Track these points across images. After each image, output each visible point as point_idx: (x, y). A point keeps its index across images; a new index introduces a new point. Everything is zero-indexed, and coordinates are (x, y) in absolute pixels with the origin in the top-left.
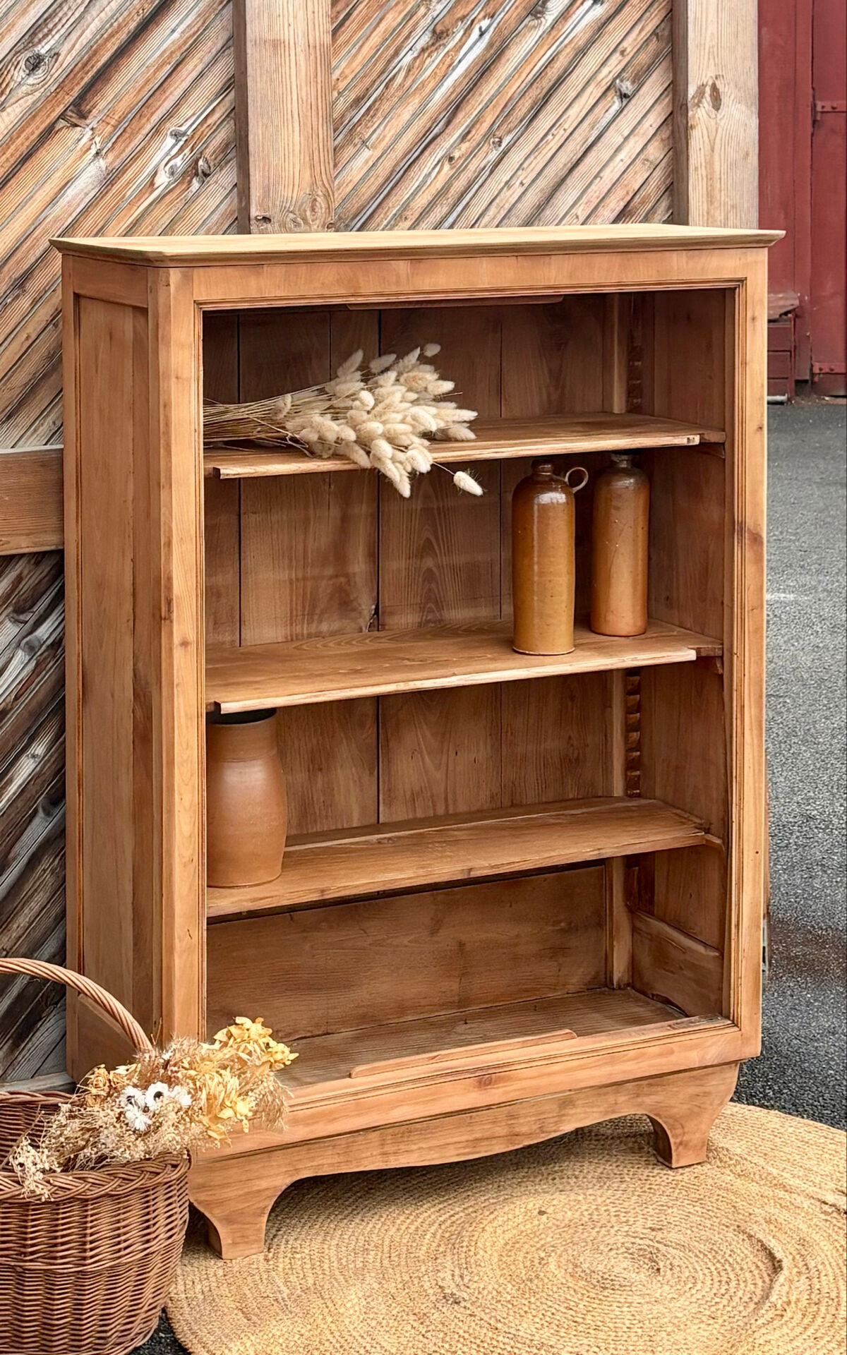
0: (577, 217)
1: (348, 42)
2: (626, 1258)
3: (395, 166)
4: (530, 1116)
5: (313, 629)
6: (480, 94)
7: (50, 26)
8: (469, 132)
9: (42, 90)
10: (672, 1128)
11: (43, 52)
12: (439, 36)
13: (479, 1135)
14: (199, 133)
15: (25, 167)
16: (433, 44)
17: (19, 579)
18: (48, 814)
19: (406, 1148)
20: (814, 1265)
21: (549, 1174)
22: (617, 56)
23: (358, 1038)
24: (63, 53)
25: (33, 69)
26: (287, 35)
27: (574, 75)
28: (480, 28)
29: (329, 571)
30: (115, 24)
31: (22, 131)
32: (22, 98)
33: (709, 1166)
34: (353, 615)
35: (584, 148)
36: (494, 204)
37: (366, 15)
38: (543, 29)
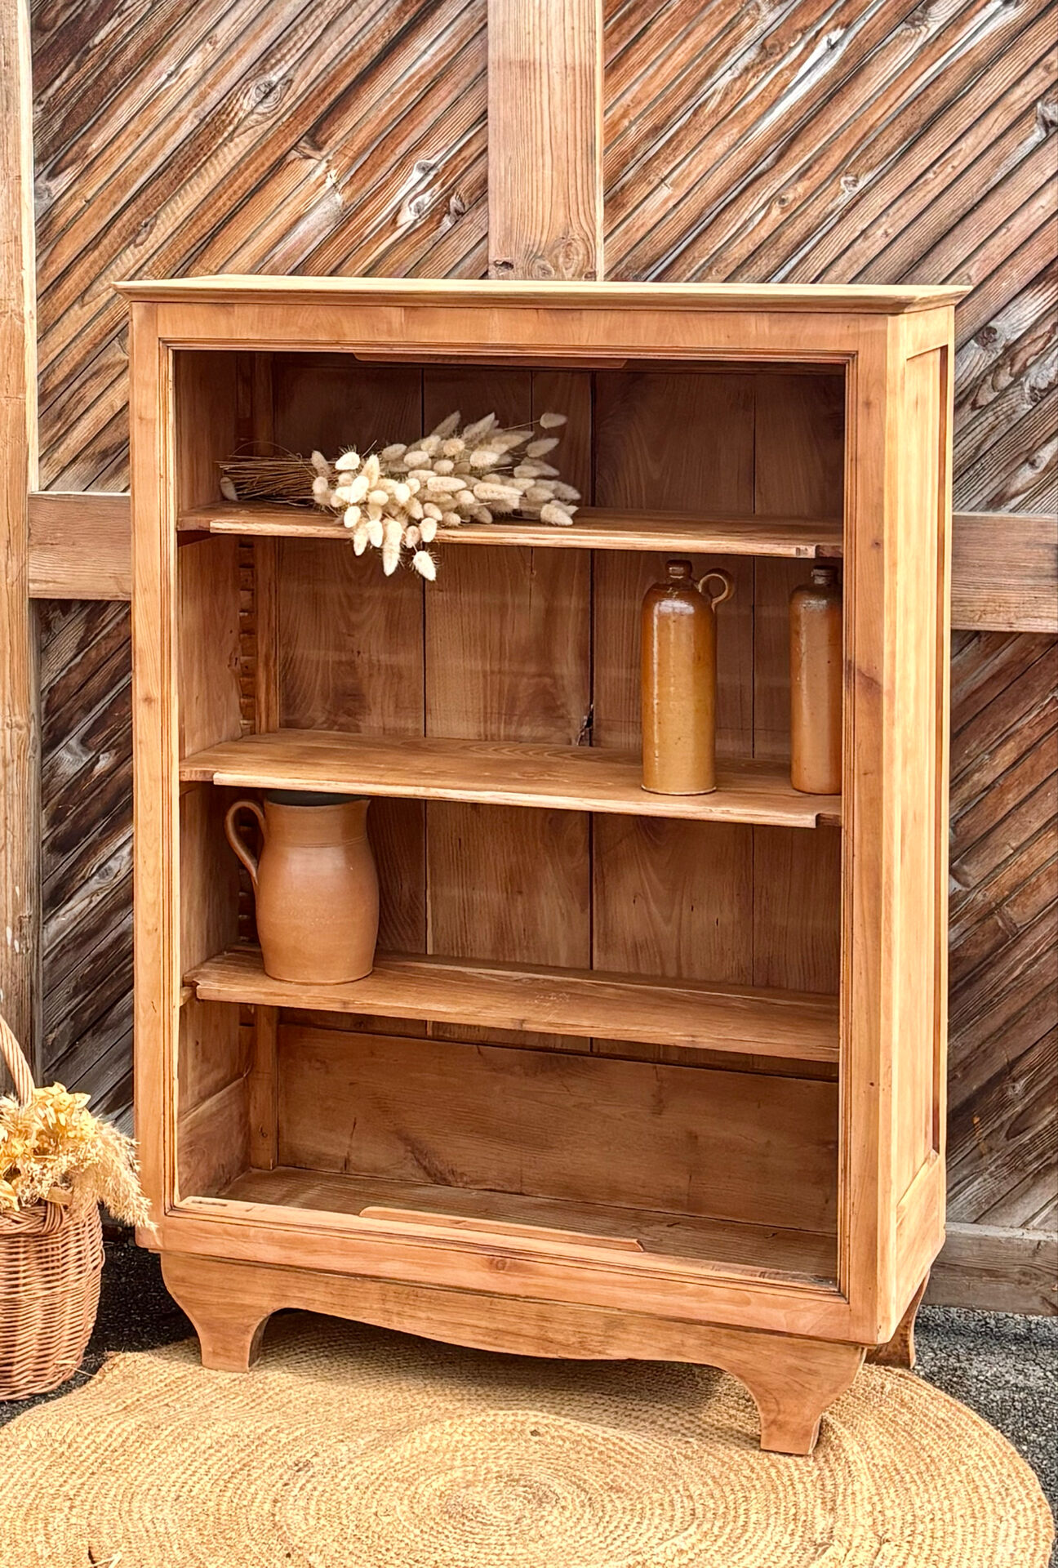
0: (969, 278)
1: (643, 61)
3: (704, 209)
5: (512, 730)
6: (827, 122)
7: (284, 51)
8: (810, 168)
9: (274, 119)
11: (275, 79)
12: (768, 50)
14: (452, 166)
16: (761, 62)
22: (1040, 72)
24: (297, 81)
25: (264, 97)
26: (539, 53)
27: (970, 98)
28: (829, 42)
29: (531, 668)
30: (357, 48)
31: (252, 161)
32: (252, 127)
34: (560, 723)
35: (984, 190)
36: (844, 257)
37: (669, 29)
38: (921, 40)
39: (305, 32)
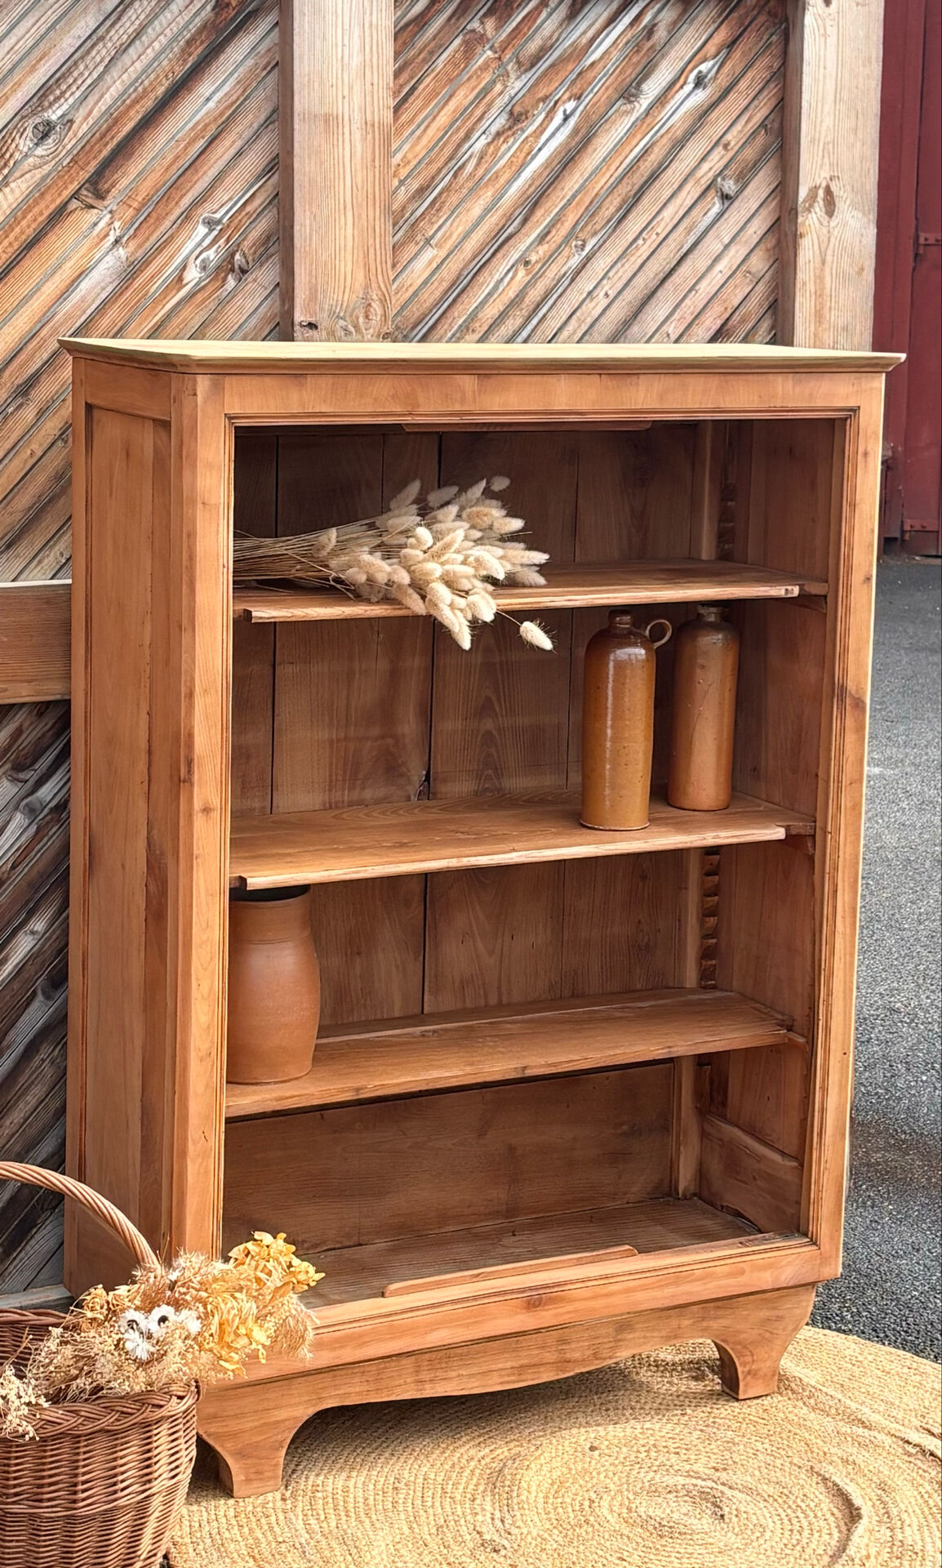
0: (668, 335)
2: (685, 1501)
3: (462, 269)
4: (583, 1341)
5: (356, 795)
6: (563, 189)
7: (64, 87)
8: (548, 233)
9: (53, 162)
10: (740, 1355)
11: (54, 118)
12: (517, 118)
13: (525, 1361)
14: (236, 222)
15: (31, 253)
16: (510, 128)
17: (19, 732)
18: (48, 997)
19: (445, 1375)
20: (896, 1513)
21: (602, 1404)
22: (720, 149)
23: (394, 1250)
24: (78, 120)
25: (42, 138)
26: (341, 108)
27: (670, 171)
28: (565, 111)
29: (375, 731)
30: (140, 89)
31: (29, 209)
32: (30, 171)
33: (780, 1398)
34: (401, 781)
35: (678, 257)
36: (575, 317)
37: (434, 90)
38: (635, 115)
39: (86, 67)
